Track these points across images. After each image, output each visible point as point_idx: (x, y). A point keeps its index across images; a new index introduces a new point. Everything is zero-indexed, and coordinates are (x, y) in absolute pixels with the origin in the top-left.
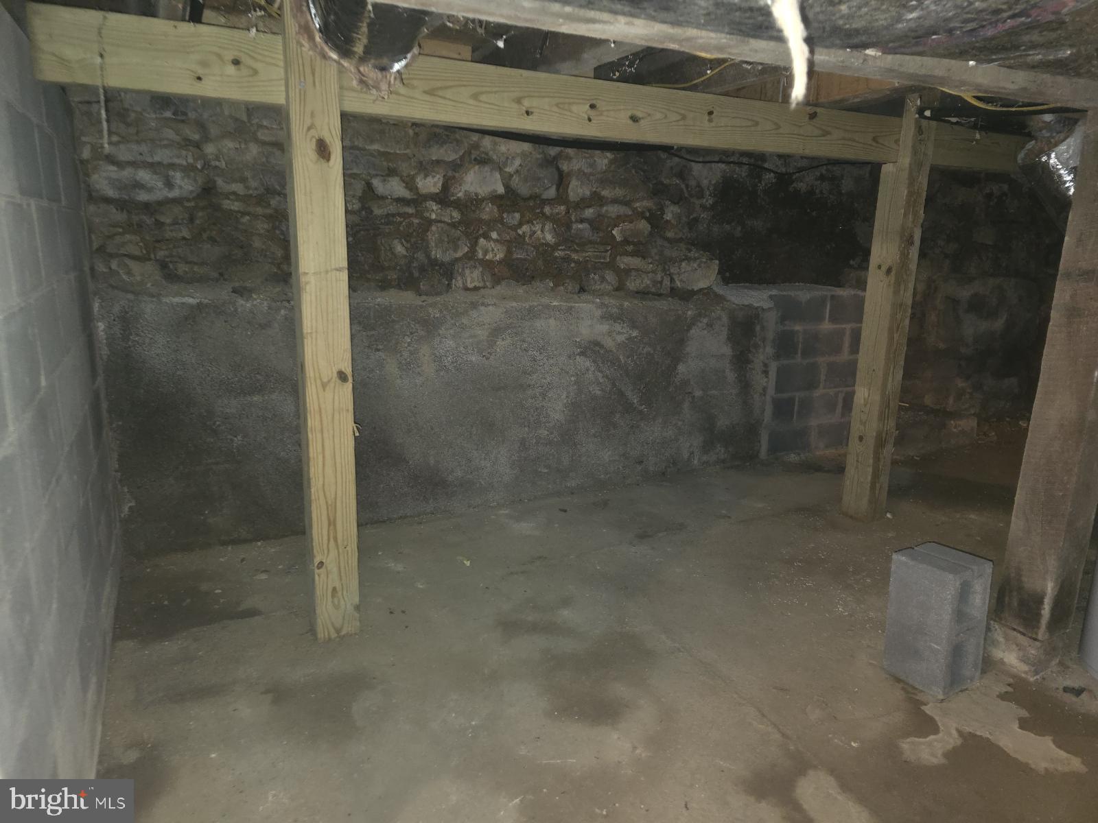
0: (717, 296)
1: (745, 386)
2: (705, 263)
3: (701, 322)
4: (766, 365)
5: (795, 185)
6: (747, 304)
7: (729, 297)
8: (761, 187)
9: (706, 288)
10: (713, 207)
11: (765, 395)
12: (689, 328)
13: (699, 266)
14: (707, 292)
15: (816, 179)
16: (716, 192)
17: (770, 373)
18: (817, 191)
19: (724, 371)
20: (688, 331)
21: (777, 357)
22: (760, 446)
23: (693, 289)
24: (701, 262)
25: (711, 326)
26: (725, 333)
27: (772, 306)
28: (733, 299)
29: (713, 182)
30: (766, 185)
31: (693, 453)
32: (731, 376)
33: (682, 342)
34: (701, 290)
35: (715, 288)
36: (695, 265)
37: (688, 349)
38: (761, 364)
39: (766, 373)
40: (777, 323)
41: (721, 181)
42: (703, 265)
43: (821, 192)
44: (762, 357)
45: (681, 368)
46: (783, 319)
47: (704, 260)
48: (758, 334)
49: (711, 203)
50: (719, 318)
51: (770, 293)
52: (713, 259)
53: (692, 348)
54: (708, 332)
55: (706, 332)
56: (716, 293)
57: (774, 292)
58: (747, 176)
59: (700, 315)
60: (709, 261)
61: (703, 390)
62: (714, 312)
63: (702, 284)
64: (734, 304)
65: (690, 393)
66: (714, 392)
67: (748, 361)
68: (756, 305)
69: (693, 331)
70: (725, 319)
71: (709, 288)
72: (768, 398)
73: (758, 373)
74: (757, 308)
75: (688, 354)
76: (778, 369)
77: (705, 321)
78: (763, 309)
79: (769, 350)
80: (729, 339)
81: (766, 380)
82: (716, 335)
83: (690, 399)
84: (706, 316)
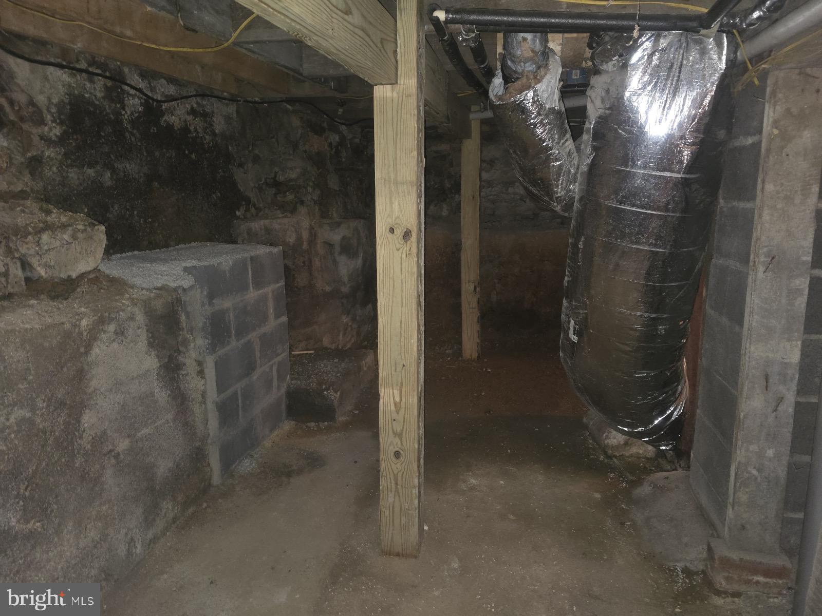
0: (112, 281)
1: (180, 400)
2: (83, 231)
3: (105, 332)
4: (200, 363)
5: (165, 118)
6: (159, 285)
7: (131, 280)
8: (126, 115)
9: (90, 272)
10: (62, 140)
11: (205, 403)
12: (89, 347)
13: (74, 237)
14: (95, 278)
15: (188, 114)
16: (62, 117)
17: (206, 371)
18: (192, 128)
19: (152, 394)
20: (87, 353)
21: (213, 348)
22: (211, 470)
23: (69, 276)
24: (76, 231)
25: (123, 333)
26: (143, 335)
27: (192, 283)
28: (138, 281)
29: (55, 101)
30: (132, 113)
31: (132, 539)
32: (162, 396)
33: (80, 376)
34: (82, 276)
35: (103, 268)
36: (66, 237)
37: (94, 383)
38: (195, 363)
39: (201, 373)
40: (203, 305)
41: (67, 101)
42: (80, 235)
43: (196, 131)
44: (193, 354)
45: (88, 419)
46: (211, 297)
47: (81, 227)
48: (184, 325)
49: (58, 134)
50: (132, 318)
51: (184, 265)
52: (94, 225)
53: (98, 379)
54: (120, 344)
55: (115, 345)
56: (108, 276)
57: (189, 263)
58: (104, 98)
59: (102, 321)
60: (89, 229)
61: (129, 436)
62: (123, 310)
63: (83, 267)
64: (142, 289)
65: (111, 451)
66: (145, 431)
67: (179, 367)
68: (173, 285)
69: (95, 350)
70: (140, 317)
71: (96, 270)
72: (211, 406)
73: (193, 378)
74: (175, 289)
75: (95, 390)
76: (216, 363)
77: (112, 328)
78: (184, 290)
79: (200, 342)
80: (151, 345)
81: (202, 382)
82: (132, 344)
83: (113, 461)
84: (113, 319)
